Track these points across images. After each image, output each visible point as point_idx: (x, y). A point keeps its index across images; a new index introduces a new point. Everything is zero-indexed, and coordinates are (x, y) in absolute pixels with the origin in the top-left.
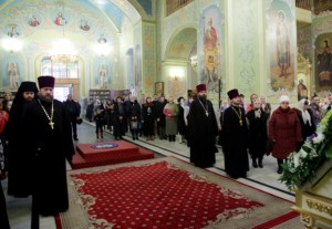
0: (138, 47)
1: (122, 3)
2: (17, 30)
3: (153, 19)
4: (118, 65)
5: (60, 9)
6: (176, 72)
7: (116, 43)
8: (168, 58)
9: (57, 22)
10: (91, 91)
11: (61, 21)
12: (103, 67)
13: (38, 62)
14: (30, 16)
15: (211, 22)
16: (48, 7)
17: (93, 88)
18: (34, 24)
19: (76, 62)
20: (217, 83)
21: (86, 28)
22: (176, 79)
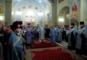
0: (50, 13)
1: (46, 1)
2: (20, 9)
3: (55, 5)
4: (45, 18)
5: (30, 4)
6: (61, 20)
7: (44, 12)
8: (59, 16)
9: (29, 7)
10: (37, 25)
11: (30, 7)
12: (41, 19)
13: (25, 17)
14: (23, 6)
15: (75, 3)
16: (27, 4)
17: (38, 24)
18: (24, 8)
19: (34, 17)
20: (77, 23)
21: (37, 9)
22: (61, 22)
